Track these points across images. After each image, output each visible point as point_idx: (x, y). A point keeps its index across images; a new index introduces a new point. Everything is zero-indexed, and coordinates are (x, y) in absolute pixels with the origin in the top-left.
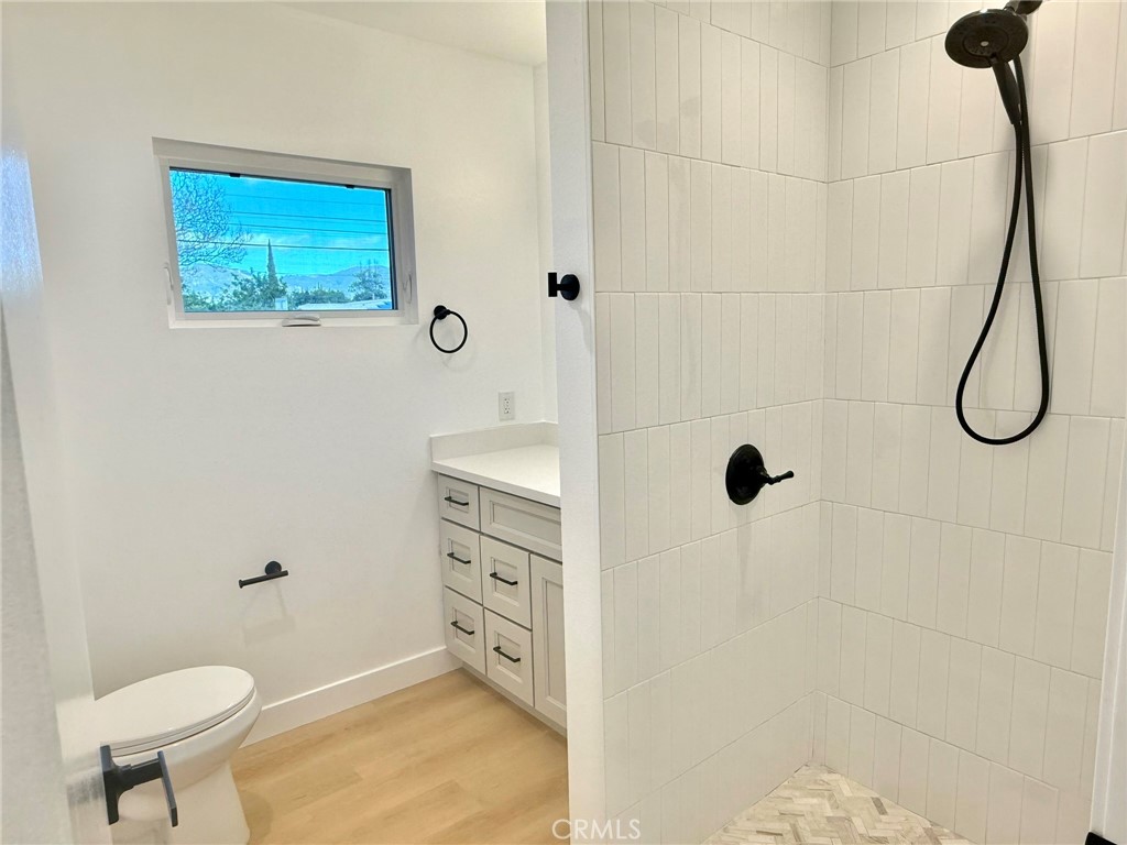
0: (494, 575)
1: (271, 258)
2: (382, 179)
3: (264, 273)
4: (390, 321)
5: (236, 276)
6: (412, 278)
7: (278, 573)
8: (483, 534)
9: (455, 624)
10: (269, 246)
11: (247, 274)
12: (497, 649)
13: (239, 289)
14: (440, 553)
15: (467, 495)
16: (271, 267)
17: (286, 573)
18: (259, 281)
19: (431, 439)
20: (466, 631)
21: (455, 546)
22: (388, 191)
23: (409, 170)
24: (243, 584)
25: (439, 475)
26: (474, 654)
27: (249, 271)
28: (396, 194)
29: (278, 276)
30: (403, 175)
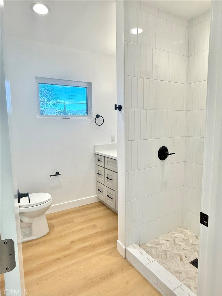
0: (107, 178)
1: (65, 106)
2: (85, 85)
3: (63, 110)
4: (86, 118)
5: (57, 110)
6: (91, 108)
7: (58, 174)
8: (105, 168)
9: (99, 190)
10: (65, 103)
11: (59, 110)
12: (108, 196)
13: (57, 113)
14: (96, 173)
15: (102, 159)
16: (65, 108)
17: (60, 174)
18: (62, 111)
19: (94, 146)
20: (101, 192)
21: (99, 171)
22: (87, 88)
23: (91, 83)
24: (50, 176)
25: (96, 154)
26: (103, 197)
27: (60, 109)
28: (88, 89)
29: (67, 111)
30: (90, 84)
